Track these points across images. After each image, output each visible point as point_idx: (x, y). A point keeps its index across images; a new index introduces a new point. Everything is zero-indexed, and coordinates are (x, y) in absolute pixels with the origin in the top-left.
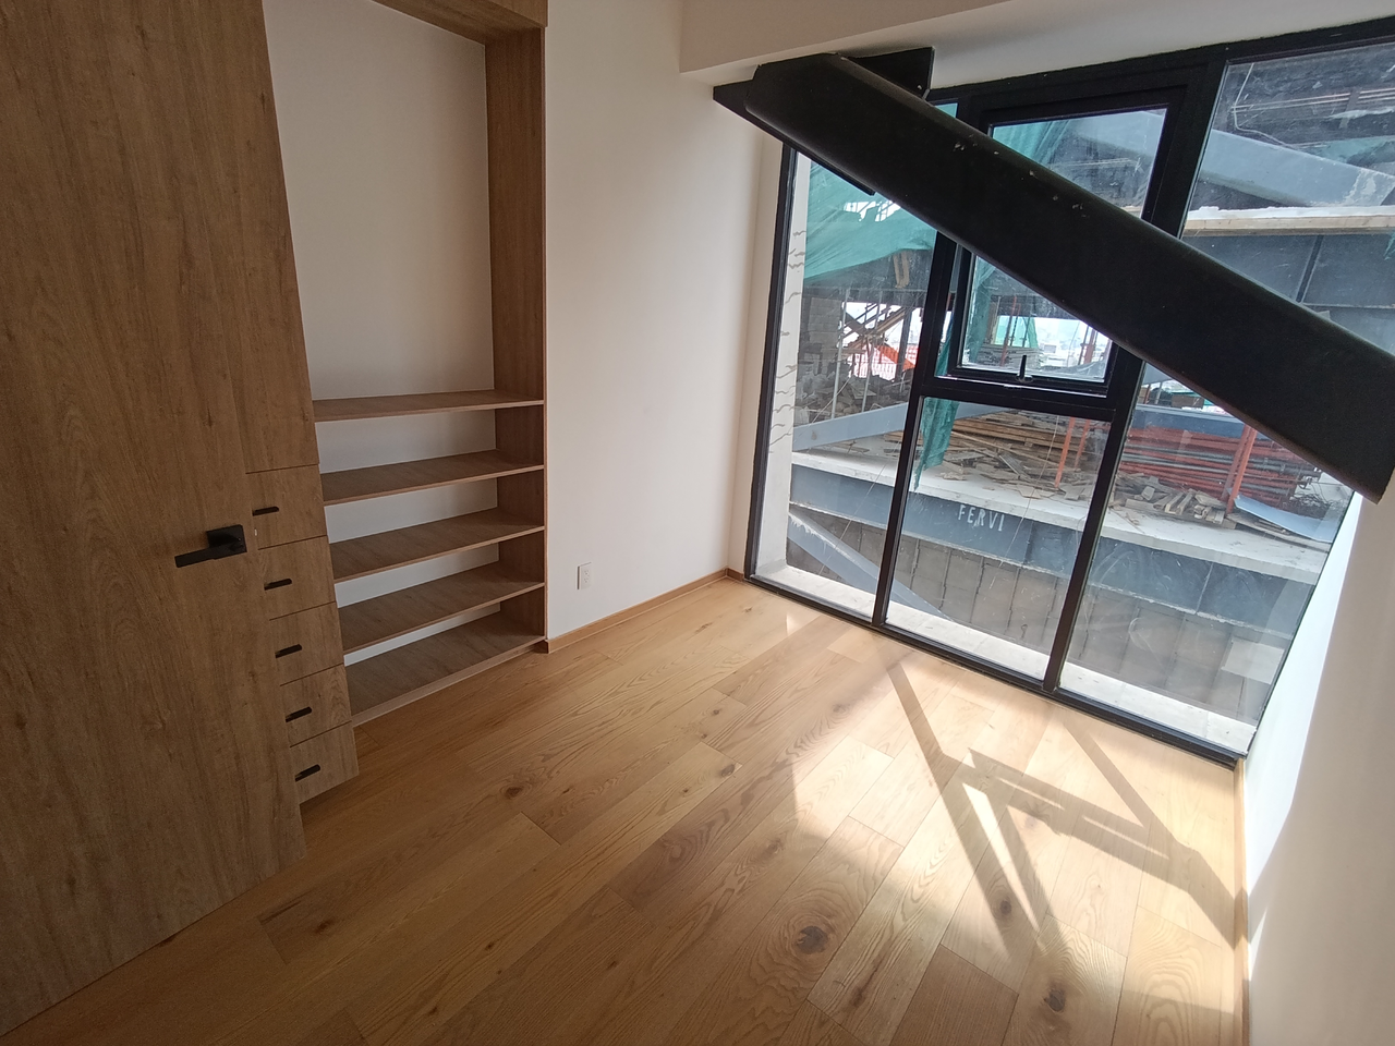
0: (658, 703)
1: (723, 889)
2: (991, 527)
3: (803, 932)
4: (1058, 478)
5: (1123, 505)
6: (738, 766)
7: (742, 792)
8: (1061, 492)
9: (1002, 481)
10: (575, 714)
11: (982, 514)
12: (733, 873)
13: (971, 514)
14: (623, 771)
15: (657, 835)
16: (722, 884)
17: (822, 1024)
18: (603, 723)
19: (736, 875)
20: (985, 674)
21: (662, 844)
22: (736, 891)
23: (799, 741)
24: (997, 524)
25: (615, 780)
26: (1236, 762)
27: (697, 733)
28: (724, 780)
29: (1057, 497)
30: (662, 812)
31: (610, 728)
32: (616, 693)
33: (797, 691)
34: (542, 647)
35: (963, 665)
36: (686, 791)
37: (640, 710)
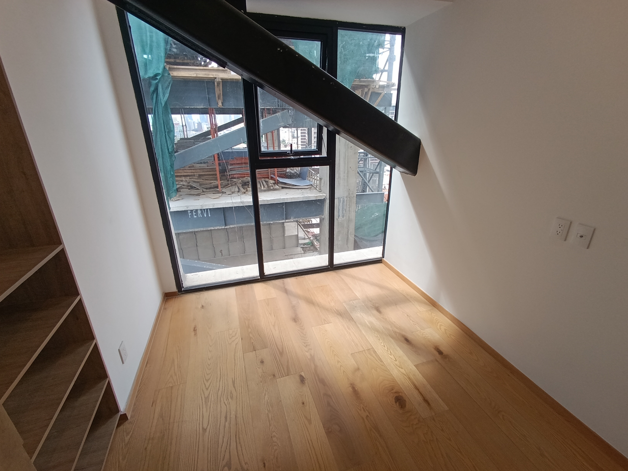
0: (234, 383)
1: (365, 420)
2: (205, 216)
3: (396, 402)
4: (220, 187)
5: (247, 191)
6: (303, 374)
7: (318, 381)
8: (223, 193)
9: (198, 195)
10: (204, 430)
11: (199, 212)
12: (359, 411)
13: (194, 214)
14: (270, 425)
15: (322, 432)
16: (363, 418)
17: (434, 420)
18: (226, 418)
19: (360, 410)
20: (311, 274)
21: (329, 432)
22: (369, 415)
23: (303, 344)
24: (207, 214)
25: (274, 434)
26: (381, 260)
27: (270, 378)
28: (307, 384)
29: (224, 195)
30: (310, 421)
31: (233, 416)
32: (207, 398)
33: (274, 326)
34: (124, 418)
35: (302, 275)
36: (303, 403)
37: (231, 393)
